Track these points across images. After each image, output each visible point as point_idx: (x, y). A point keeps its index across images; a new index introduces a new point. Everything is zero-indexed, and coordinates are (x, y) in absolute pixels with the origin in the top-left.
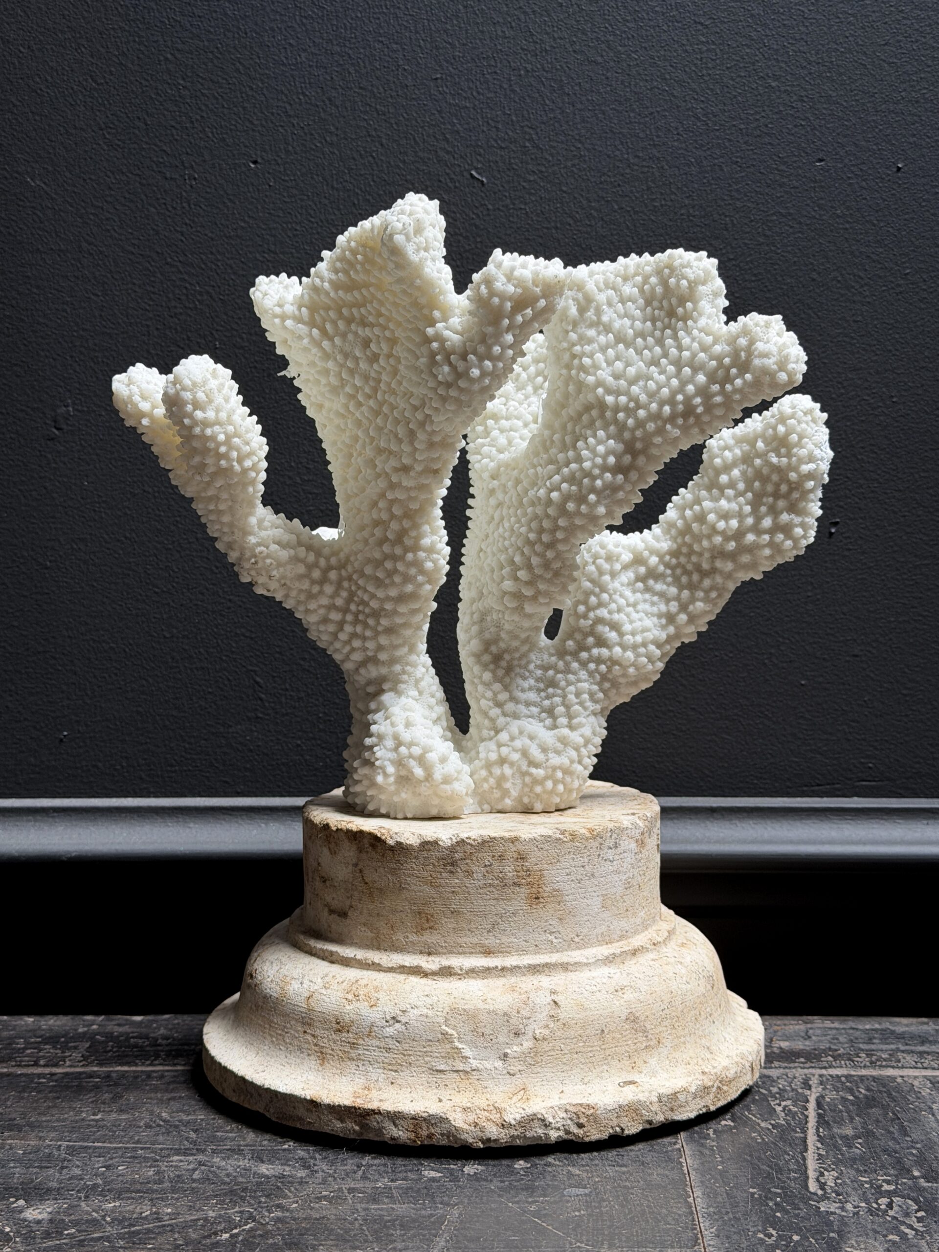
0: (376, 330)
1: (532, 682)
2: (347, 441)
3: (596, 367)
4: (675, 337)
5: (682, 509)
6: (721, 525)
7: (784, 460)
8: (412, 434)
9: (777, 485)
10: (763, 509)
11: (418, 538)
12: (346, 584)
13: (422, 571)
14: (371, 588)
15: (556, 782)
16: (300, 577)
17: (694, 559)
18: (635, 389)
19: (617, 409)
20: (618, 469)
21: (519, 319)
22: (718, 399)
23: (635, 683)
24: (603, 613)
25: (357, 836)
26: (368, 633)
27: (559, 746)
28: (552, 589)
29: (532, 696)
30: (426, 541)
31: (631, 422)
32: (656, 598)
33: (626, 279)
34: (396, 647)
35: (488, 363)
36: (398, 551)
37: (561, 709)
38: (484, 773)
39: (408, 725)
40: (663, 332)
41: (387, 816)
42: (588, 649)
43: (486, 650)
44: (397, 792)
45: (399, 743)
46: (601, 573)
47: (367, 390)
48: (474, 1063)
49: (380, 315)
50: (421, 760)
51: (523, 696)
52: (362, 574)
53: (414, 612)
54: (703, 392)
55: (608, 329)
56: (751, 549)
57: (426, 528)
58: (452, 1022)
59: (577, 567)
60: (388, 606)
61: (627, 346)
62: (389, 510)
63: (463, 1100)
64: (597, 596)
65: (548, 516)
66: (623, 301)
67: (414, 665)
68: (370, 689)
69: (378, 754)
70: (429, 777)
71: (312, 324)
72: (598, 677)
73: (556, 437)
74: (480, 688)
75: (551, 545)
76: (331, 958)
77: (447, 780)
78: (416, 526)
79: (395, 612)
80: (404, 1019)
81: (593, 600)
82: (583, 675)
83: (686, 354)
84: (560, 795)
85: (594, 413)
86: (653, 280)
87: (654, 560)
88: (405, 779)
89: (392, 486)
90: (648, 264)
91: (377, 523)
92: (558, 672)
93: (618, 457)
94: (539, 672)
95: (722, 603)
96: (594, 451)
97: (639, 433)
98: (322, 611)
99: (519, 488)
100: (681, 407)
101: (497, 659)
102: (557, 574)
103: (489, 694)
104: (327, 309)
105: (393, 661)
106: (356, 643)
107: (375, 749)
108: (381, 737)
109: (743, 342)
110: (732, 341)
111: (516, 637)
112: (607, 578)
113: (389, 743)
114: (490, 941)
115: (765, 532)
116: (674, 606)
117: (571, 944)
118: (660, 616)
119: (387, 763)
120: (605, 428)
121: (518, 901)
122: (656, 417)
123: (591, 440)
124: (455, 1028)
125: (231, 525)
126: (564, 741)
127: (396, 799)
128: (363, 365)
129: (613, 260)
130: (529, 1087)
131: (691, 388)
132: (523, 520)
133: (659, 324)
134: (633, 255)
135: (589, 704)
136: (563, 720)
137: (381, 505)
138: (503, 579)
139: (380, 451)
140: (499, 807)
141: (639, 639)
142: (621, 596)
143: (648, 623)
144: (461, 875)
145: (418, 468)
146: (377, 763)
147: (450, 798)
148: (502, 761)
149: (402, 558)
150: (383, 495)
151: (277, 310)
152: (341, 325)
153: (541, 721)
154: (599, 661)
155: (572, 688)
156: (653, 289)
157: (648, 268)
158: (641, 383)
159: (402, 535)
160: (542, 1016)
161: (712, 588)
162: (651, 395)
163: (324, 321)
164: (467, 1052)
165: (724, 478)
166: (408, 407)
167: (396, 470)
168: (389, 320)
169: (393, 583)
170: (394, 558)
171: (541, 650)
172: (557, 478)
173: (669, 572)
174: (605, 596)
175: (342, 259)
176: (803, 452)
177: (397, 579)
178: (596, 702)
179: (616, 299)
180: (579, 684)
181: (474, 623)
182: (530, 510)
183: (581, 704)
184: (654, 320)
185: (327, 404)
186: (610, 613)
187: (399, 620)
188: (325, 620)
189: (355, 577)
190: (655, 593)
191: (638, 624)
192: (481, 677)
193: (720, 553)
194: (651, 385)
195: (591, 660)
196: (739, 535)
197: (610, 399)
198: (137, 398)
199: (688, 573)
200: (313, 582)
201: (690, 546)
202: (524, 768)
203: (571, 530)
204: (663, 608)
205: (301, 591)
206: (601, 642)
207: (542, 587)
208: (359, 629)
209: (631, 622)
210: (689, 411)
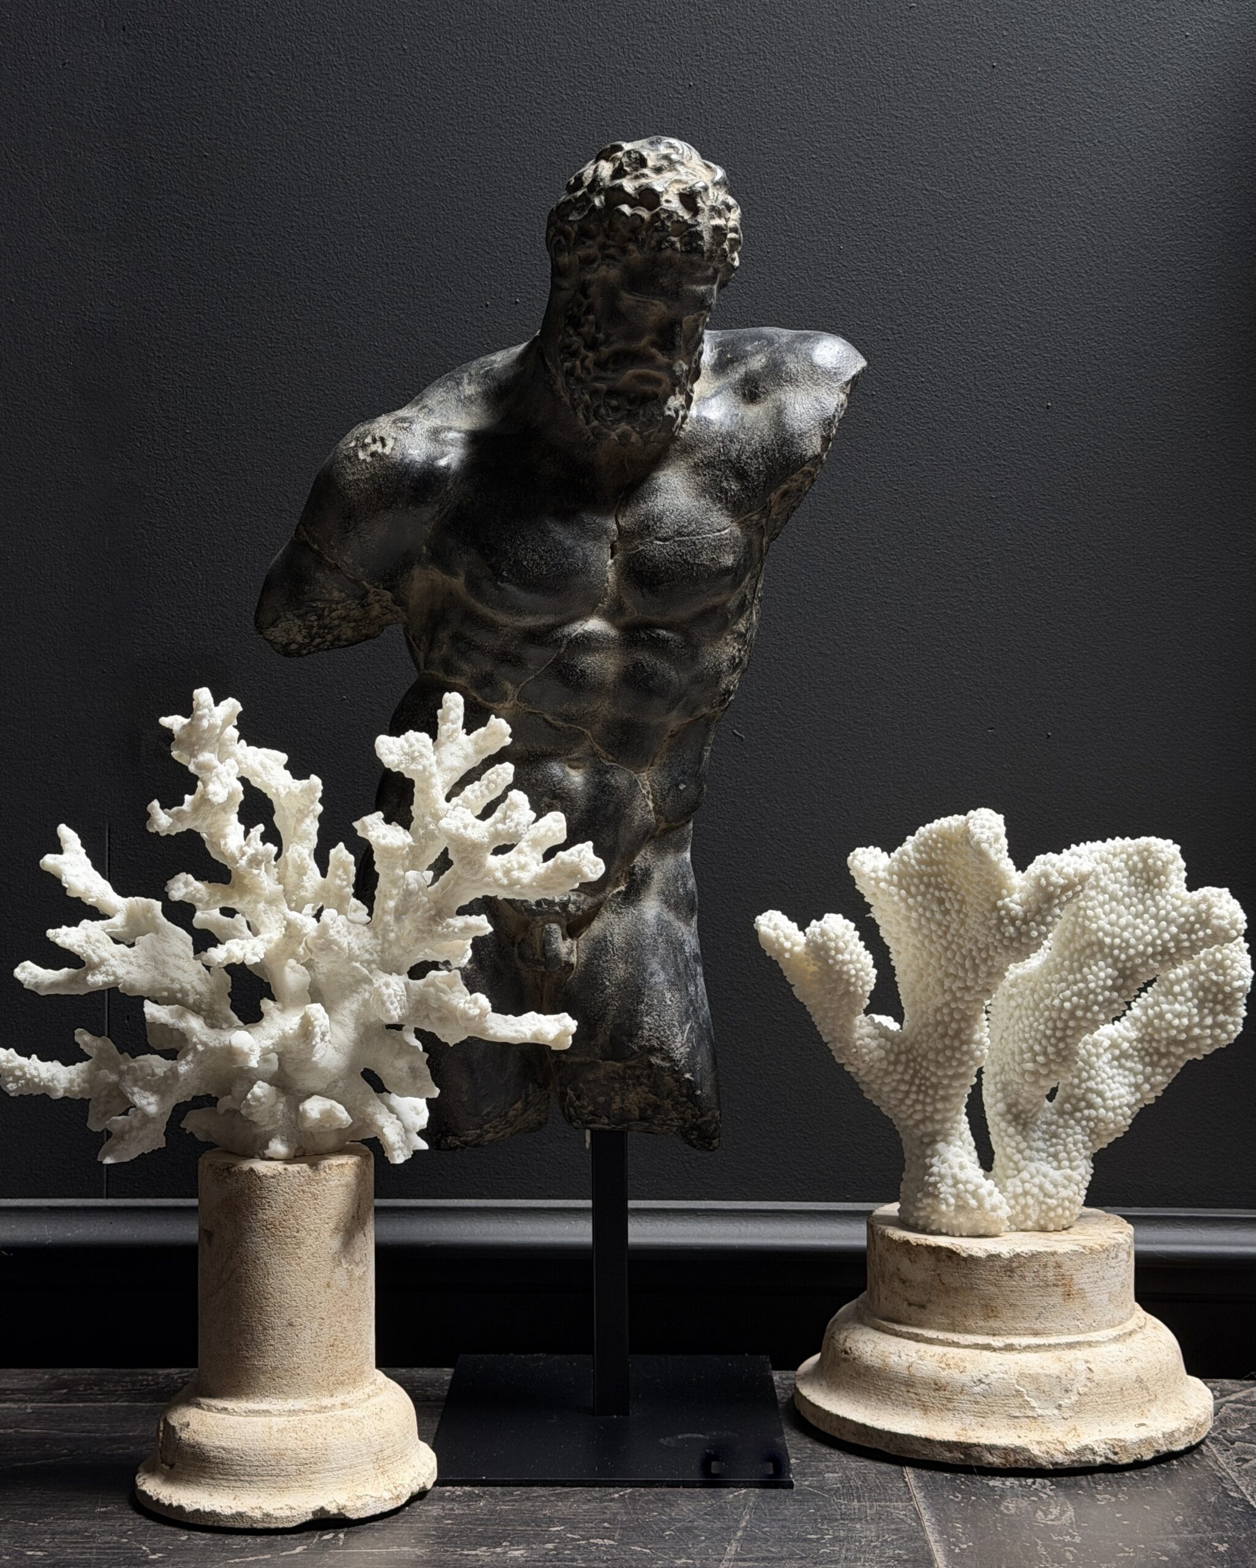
0: (950, 894)
1: (1040, 1134)
2: (921, 966)
3: (1098, 918)
4: (1153, 898)
5: (1145, 1008)
6: (1176, 1022)
7: (1222, 978)
8: (975, 968)
9: (1215, 995)
10: (1206, 1011)
11: (971, 1035)
12: (912, 1064)
13: (972, 1058)
14: (932, 1069)
15: (1064, 1209)
16: (881, 1060)
17: (1154, 1044)
18: (1126, 935)
19: (1112, 947)
20: (1112, 989)
21: (1064, 898)
22: (1187, 944)
23: (1111, 1135)
24: (1091, 1084)
25: (937, 1250)
26: (928, 1100)
27: (1066, 1182)
28: (1062, 1069)
29: (1041, 1144)
30: (977, 1037)
31: (1123, 957)
32: (1127, 1073)
33: (1115, 855)
34: (948, 1110)
35: (1043, 928)
36: (956, 1044)
37: (1063, 1155)
38: (1012, 1202)
39: (962, 1167)
40: (1144, 893)
41: (946, 1234)
42: (1081, 1111)
43: (1009, 1111)
44: (956, 1217)
45: (956, 1182)
46: (1090, 1055)
47: (940, 933)
48: (1040, 1412)
49: (952, 883)
50: (974, 1194)
51: (1034, 1144)
52: (924, 1057)
53: (963, 1086)
54: (1174, 938)
55: (1104, 891)
56: (1196, 1039)
57: (977, 1027)
58: (1022, 1382)
59: (1078, 1054)
60: (945, 1082)
61: (1119, 901)
62: (951, 1014)
63: (1035, 1436)
64: (1087, 1072)
65: (1060, 1018)
66: (1113, 871)
67: (959, 1123)
68: (926, 1140)
69: (942, 1189)
70: (981, 1206)
71: (900, 886)
72: (1088, 1131)
73: (1067, 963)
74: (1006, 1139)
75: (1061, 1039)
76: (917, 1338)
77: (994, 1209)
78: (970, 1027)
79: (950, 1086)
80: (987, 1381)
81: (1085, 1075)
82: (1078, 1129)
83: (1163, 912)
84: (1066, 1218)
85: (1095, 948)
86: (1136, 858)
87: (1126, 1045)
88: (962, 1208)
89: (955, 999)
90: (1130, 846)
91: (938, 1023)
92: (1059, 1127)
93: (1114, 980)
94: (1044, 1127)
95: (1174, 1076)
96: (1096, 975)
97: (1129, 965)
98: (894, 1084)
99: (1036, 996)
100: (1160, 949)
101: (1016, 1118)
102: (1065, 1059)
103: (1013, 1144)
104: (912, 877)
105: (944, 1120)
106: (919, 1107)
107: (939, 1185)
108: (942, 1177)
109: (1203, 907)
110: (1195, 905)
111: (1030, 1102)
112: (1094, 1059)
113: (950, 1182)
114: (1038, 1326)
115: (1207, 1027)
116: (1140, 1079)
117: (1091, 1328)
118: (1130, 1086)
119: (949, 1196)
120: (1104, 959)
121: (1057, 1299)
122: (1142, 954)
123: (1094, 968)
124: (1024, 1387)
125: (842, 1026)
126: (1069, 1179)
127: (955, 1222)
128: (938, 916)
129: (1104, 841)
130: (1078, 1427)
131: (1166, 936)
132: (1041, 1020)
133: (1140, 889)
134: (1118, 838)
135: (1082, 1151)
136: (1066, 1163)
137: (945, 1011)
138: (1023, 1061)
139: (947, 975)
140: (1023, 1227)
141: (1117, 1103)
142: (1104, 1071)
143: (1123, 1091)
144: (1017, 1278)
145: (978, 988)
146: (942, 1196)
147: (995, 1222)
148: (1025, 1193)
149: (959, 1049)
150: (947, 1004)
151: (873, 875)
152: (922, 888)
153: (1049, 1163)
154: (1089, 1119)
155: (1070, 1139)
156: (1135, 864)
157: (1131, 850)
158: (1130, 930)
159: (959, 1032)
160: (1082, 1378)
161: (1167, 1066)
162: (1138, 939)
163: (909, 885)
164: (1034, 1403)
165: (1177, 989)
166: (974, 948)
167: (960, 989)
168: (959, 888)
169: (951, 1066)
170: (953, 1049)
171: (1044, 1110)
172: (1068, 993)
173: (1136, 1053)
174: (1093, 1072)
175: (925, 844)
176: (1235, 973)
177: (954, 1063)
178: (1085, 1148)
179: (1109, 870)
180: (1076, 1137)
181: (998, 1091)
182: (1046, 1013)
183: (1078, 1151)
184: (1136, 885)
185: (904, 939)
186: (1097, 1084)
187: (952, 1092)
188: (895, 1090)
189: (919, 1059)
190: (1126, 1069)
191: (1116, 1092)
192: (1006, 1131)
193: (1175, 1042)
194: (1138, 932)
195: (1082, 1119)
196: (1189, 1029)
197: (1108, 940)
198: (782, 939)
199: (1150, 1055)
200: (889, 1063)
201: (1151, 1035)
202: (1041, 1198)
203: (1079, 1031)
204: (1133, 1080)
205: (880, 1069)
206: (1090, 1105)
207: (1053, 1067)
208: (921, 1097)
209: (1111, 1090)
210: (1165, 950)
